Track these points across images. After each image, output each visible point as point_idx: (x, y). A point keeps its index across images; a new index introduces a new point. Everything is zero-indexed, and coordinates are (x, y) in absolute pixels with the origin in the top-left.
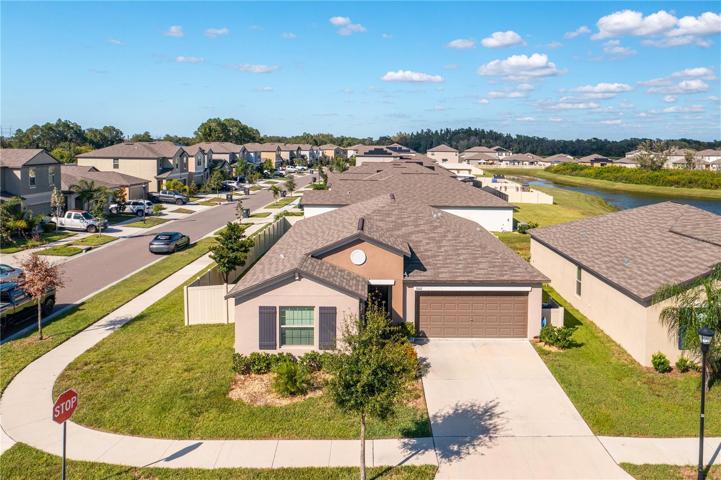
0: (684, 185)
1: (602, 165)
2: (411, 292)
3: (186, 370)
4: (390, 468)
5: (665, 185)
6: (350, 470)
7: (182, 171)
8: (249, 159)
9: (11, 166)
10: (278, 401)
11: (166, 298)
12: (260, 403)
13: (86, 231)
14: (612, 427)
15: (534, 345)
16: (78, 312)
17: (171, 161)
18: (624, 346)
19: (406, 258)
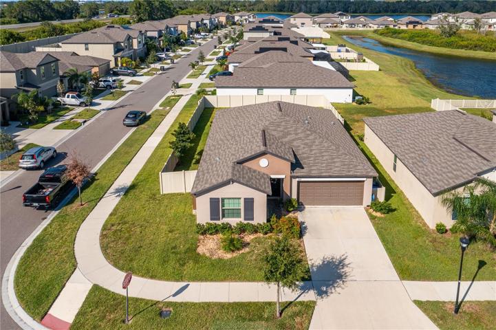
0: (471, 49)
1: (414, 26)
2: (295, 181)
3: (170, 232)
4: (291, 303)
5: (458, 48)
6: (270, 304)
7: (130, 50)
8: (170, 33)
9: (29, 67)
10: (225, 255)
11: (144, 169)
12: (215, 257)
13: (79, 106)
14: (410, 275)
15: (367, 211)
16: (96, 182)
17: (122, 44)
18: (420, 212)
19: (292, 163)
